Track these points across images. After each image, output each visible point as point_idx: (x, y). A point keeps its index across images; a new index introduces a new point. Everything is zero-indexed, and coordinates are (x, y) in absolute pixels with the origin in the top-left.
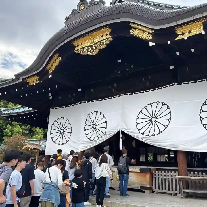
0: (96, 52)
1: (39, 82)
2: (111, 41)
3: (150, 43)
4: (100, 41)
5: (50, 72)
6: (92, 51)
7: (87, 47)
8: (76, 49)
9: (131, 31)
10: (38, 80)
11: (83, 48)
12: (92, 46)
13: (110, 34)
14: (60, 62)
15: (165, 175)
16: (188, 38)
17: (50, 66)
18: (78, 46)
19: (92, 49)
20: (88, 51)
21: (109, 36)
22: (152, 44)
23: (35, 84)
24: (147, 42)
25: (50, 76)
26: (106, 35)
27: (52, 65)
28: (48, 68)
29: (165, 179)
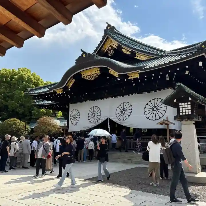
0: (93, 79)
1: (63, 92)
2: (100, 74)
3: (118, 79)
4: (95, 74)
5: (69, 87)
6: (91, 79)
7: (88, 76)
8: (82, 76)
9: (109, 71)
10: (63, 91)
11: (86, 76)
12: (91, 76)
13: (99, 71)
14: (74, 82)
15: (131, 141)
16: (133, 79)
17: (68, 84)
18: (83, 75)
19: (91, 77)
20: (89, 78)
21: (99, 72)
22: (119, 79)
23: (61, 93)
24: (116, 78)
25: (69, 90)
26: (98, 71)
27: (70, 84)
28: (67, 85)
29: (131, 143)
